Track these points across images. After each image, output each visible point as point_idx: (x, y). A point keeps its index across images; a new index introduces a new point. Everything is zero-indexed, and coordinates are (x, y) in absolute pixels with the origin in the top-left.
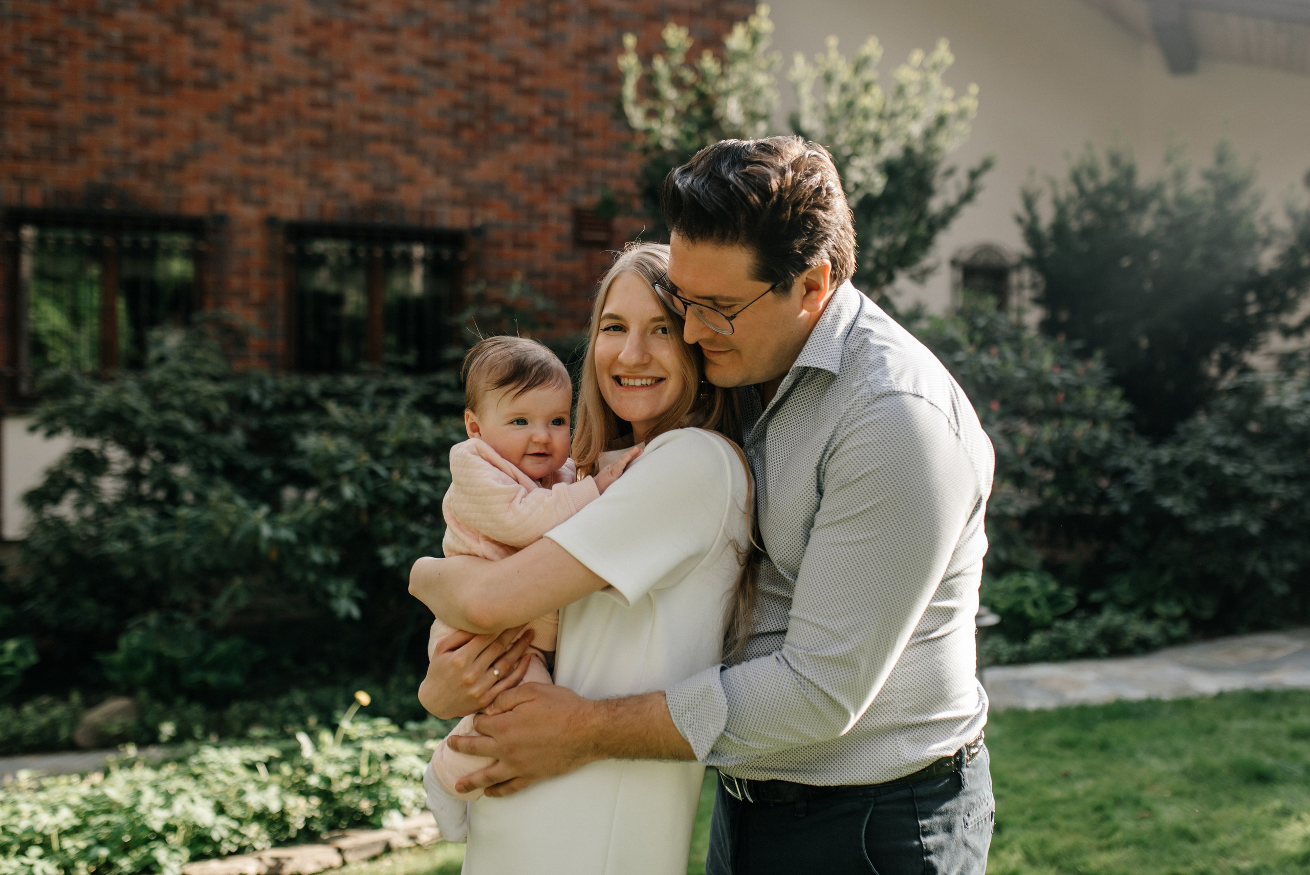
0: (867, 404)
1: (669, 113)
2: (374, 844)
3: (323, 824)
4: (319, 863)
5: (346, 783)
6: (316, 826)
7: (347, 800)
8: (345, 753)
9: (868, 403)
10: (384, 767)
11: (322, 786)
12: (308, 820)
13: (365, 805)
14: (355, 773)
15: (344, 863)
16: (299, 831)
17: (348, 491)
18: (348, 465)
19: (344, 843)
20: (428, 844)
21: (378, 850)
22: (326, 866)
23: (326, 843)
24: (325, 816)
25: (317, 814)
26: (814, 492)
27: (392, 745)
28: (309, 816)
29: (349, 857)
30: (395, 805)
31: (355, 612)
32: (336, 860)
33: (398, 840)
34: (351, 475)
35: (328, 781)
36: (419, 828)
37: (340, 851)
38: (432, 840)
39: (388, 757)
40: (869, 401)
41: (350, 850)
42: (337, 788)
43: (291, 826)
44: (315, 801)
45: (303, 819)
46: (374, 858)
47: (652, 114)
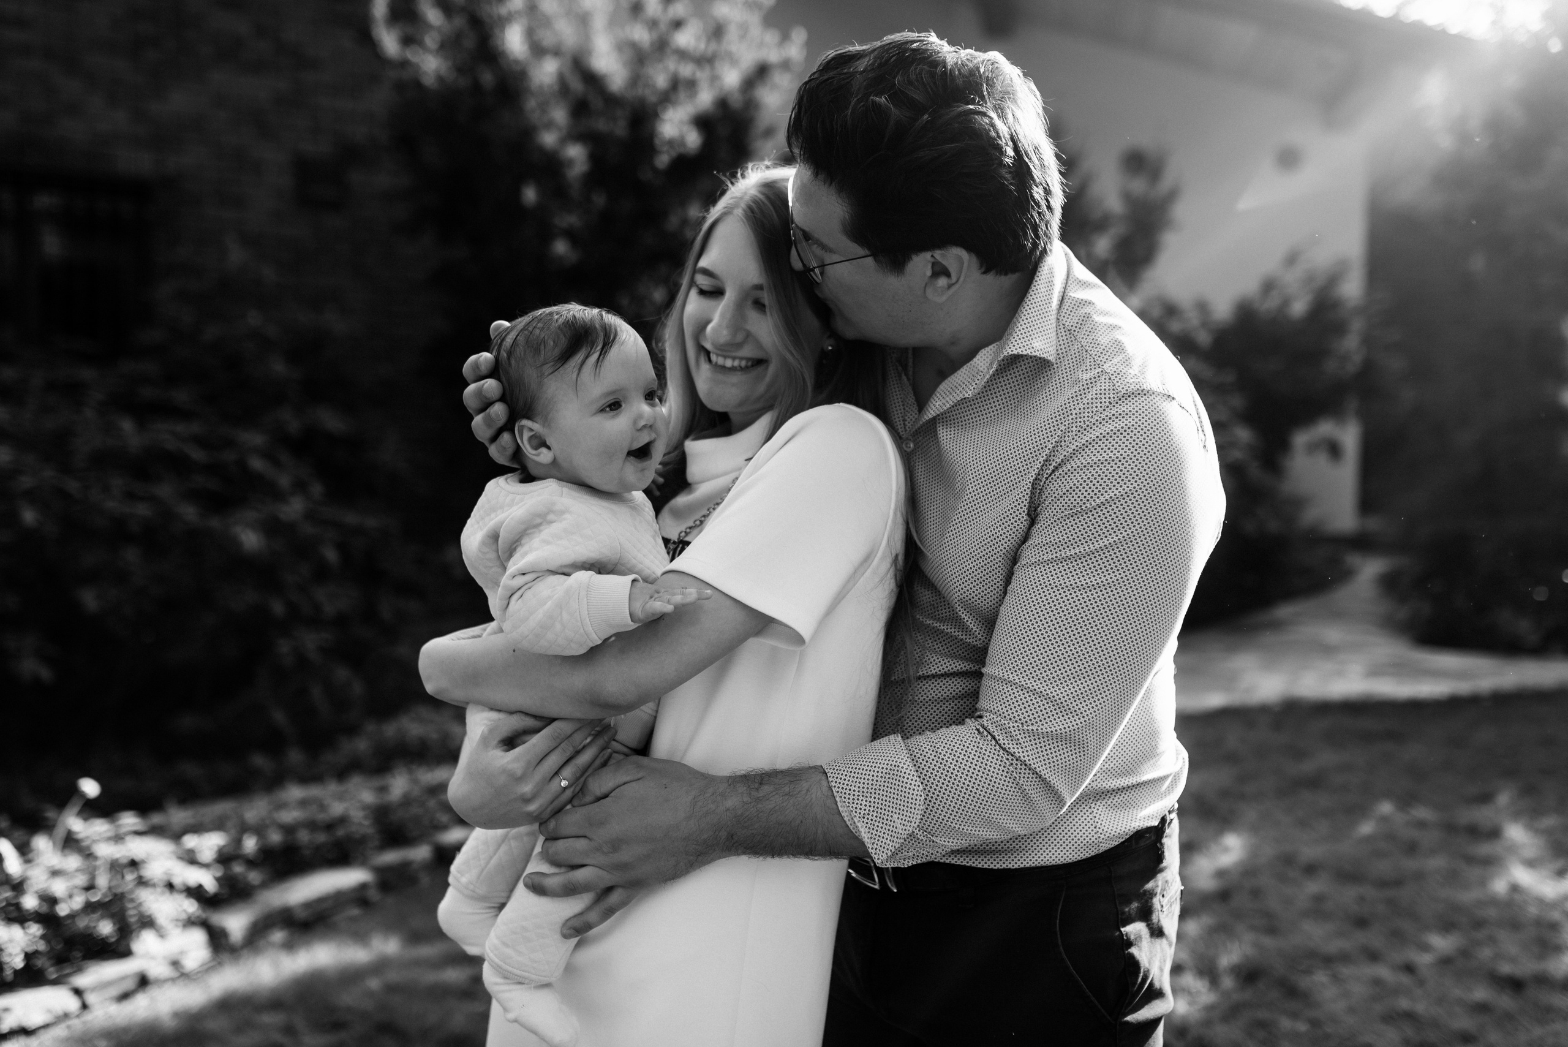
0: (1107, 404)
1: (431, 40)
2: (123, 978)
3: (50, 958)
4: (49, 1011)
5: (78, 902)
6: (40, 962)
7: (82, 923)
8: (73, 862)
9: (1110, 403)
10: (130, 877)
11: (45, 909)
12: (29, 957)
13: (106, 928)
14: (90, 887)
15: (85, 1006)
16: (16, 972)
17: (29, 516)
18: (26, 482)
19: (82, 980)
20: (196, 971)
21: (130, 985)
22: (60, 1013)
23: (55, 982)
24: (52, 949)
25: (42, 946)
26: (1024, 514)
27: (139, 847)
28: (30, 949)
29: (91, 998)
30: (148, 922)
31: (45, 674)
32: (71, 1003)
33: (157, 969)
34: (31, 496)
35: (51, 900)
36: (182, 953)
37: (78, 992)
38: (201, 966)
39: (134, 864)
40: (1112, 400)
41: (94, 989)
42: (63, 910)
43: (5, 966)
44: (35, 929)
45: (22, 956)
46: (124, 996)
47: (408, 41)
